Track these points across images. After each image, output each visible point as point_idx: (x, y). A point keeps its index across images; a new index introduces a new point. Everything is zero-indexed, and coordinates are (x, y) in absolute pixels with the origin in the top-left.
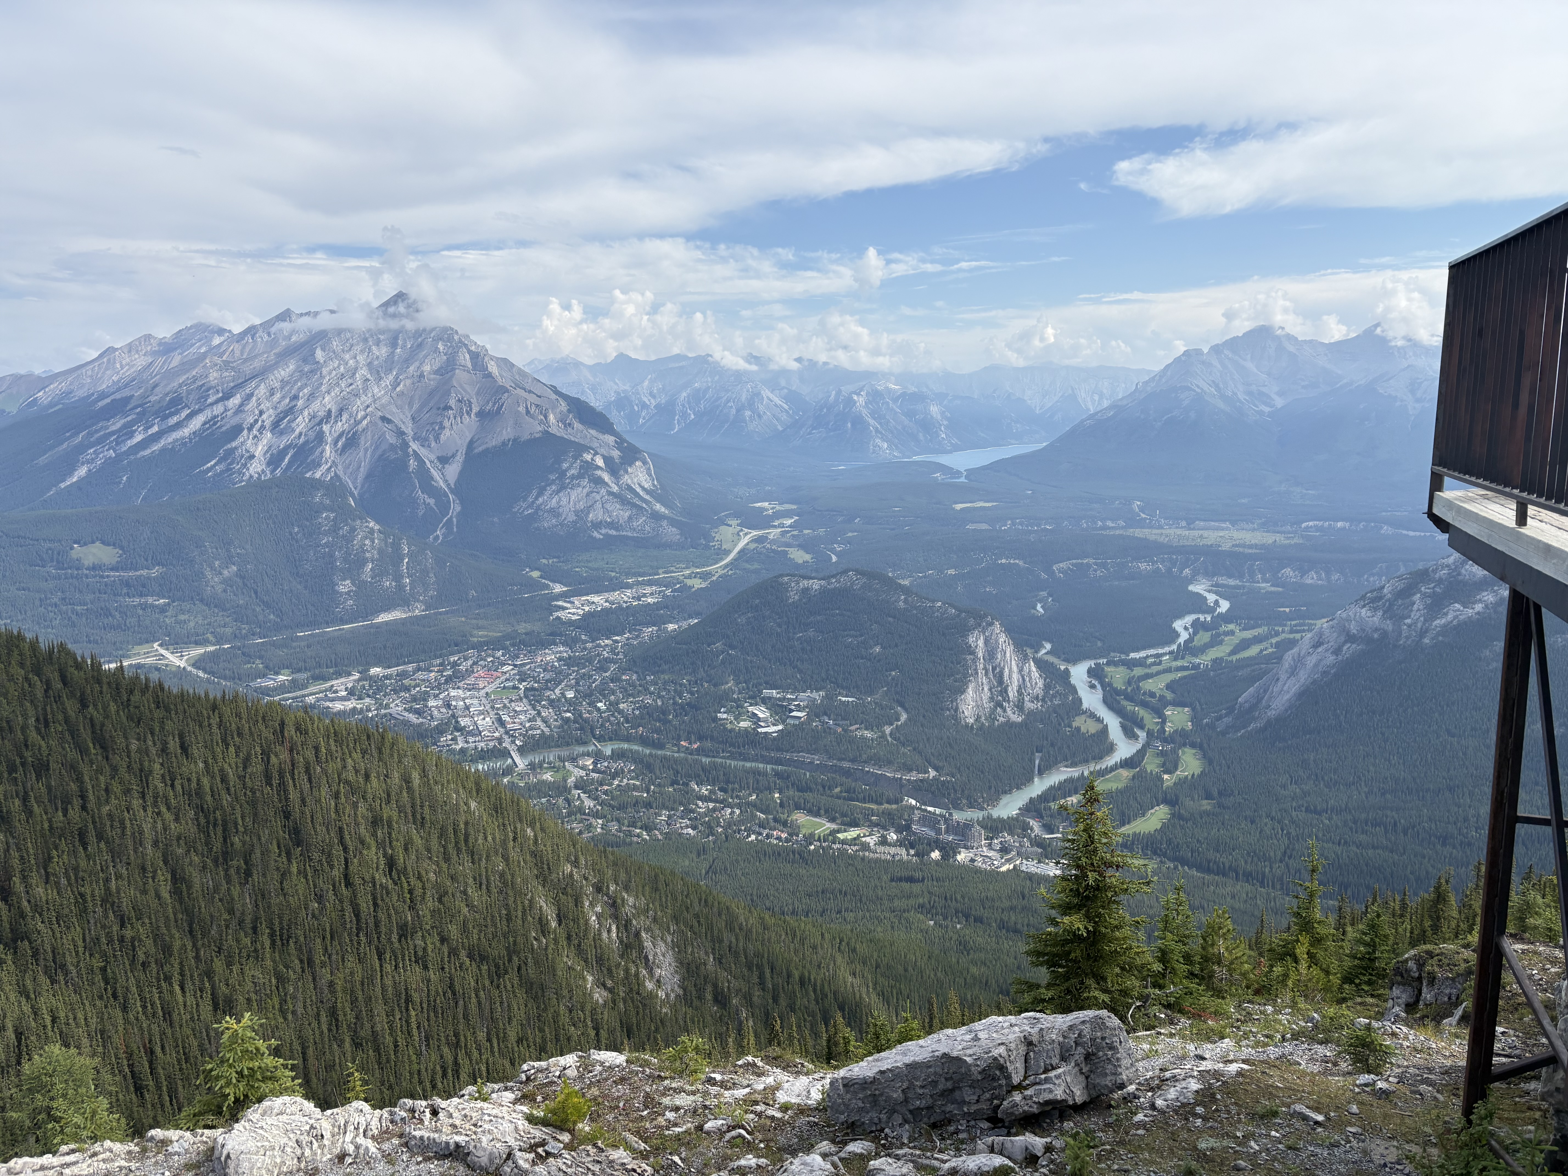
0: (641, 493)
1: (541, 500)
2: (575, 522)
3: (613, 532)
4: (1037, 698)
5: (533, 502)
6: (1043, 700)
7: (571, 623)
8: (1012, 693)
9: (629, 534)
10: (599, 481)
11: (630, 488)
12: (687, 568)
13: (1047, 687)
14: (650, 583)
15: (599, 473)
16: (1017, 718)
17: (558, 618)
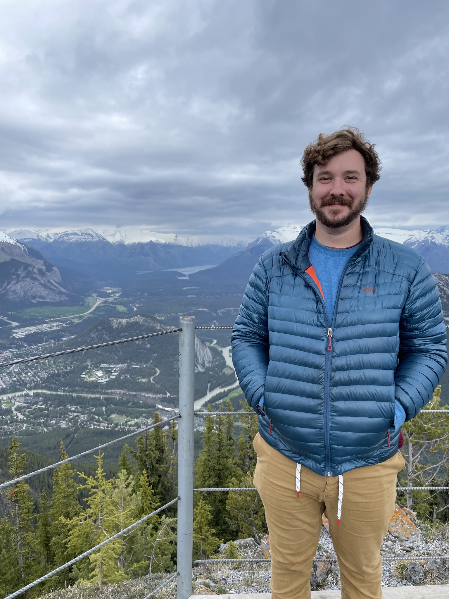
0: (55, 284)
1: (8, 287)
2: (24, 296)
3: (41, 300)
4: (210, 362)
5: (5, 288)
6: (212, 363)
7: (20, 339)
8: (200, 361)
9: (49, 300)
10: (35, 279)
11: (49, 282)
12: (73, 314)
13: (214, 357)
14: (56, 321)
15: (35, 275)
16: (202, 370)
17: (14, 337)
